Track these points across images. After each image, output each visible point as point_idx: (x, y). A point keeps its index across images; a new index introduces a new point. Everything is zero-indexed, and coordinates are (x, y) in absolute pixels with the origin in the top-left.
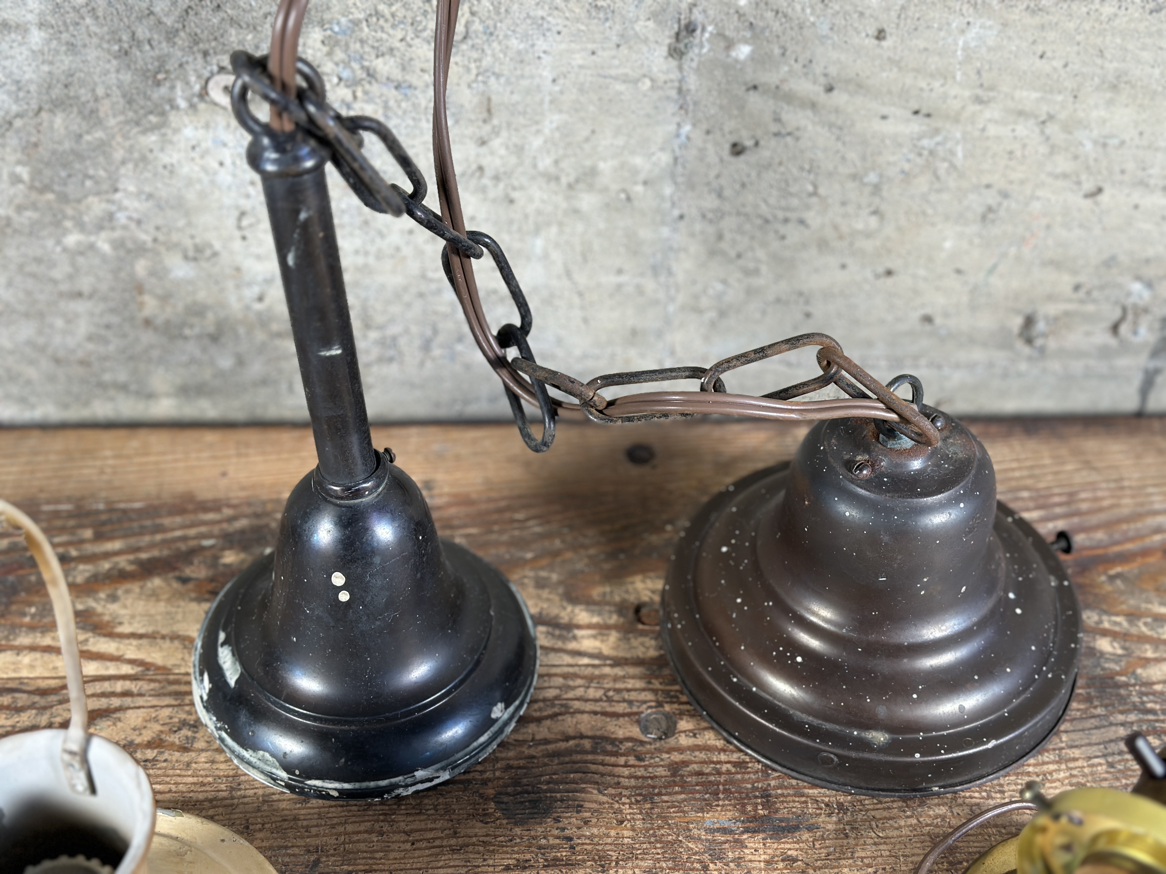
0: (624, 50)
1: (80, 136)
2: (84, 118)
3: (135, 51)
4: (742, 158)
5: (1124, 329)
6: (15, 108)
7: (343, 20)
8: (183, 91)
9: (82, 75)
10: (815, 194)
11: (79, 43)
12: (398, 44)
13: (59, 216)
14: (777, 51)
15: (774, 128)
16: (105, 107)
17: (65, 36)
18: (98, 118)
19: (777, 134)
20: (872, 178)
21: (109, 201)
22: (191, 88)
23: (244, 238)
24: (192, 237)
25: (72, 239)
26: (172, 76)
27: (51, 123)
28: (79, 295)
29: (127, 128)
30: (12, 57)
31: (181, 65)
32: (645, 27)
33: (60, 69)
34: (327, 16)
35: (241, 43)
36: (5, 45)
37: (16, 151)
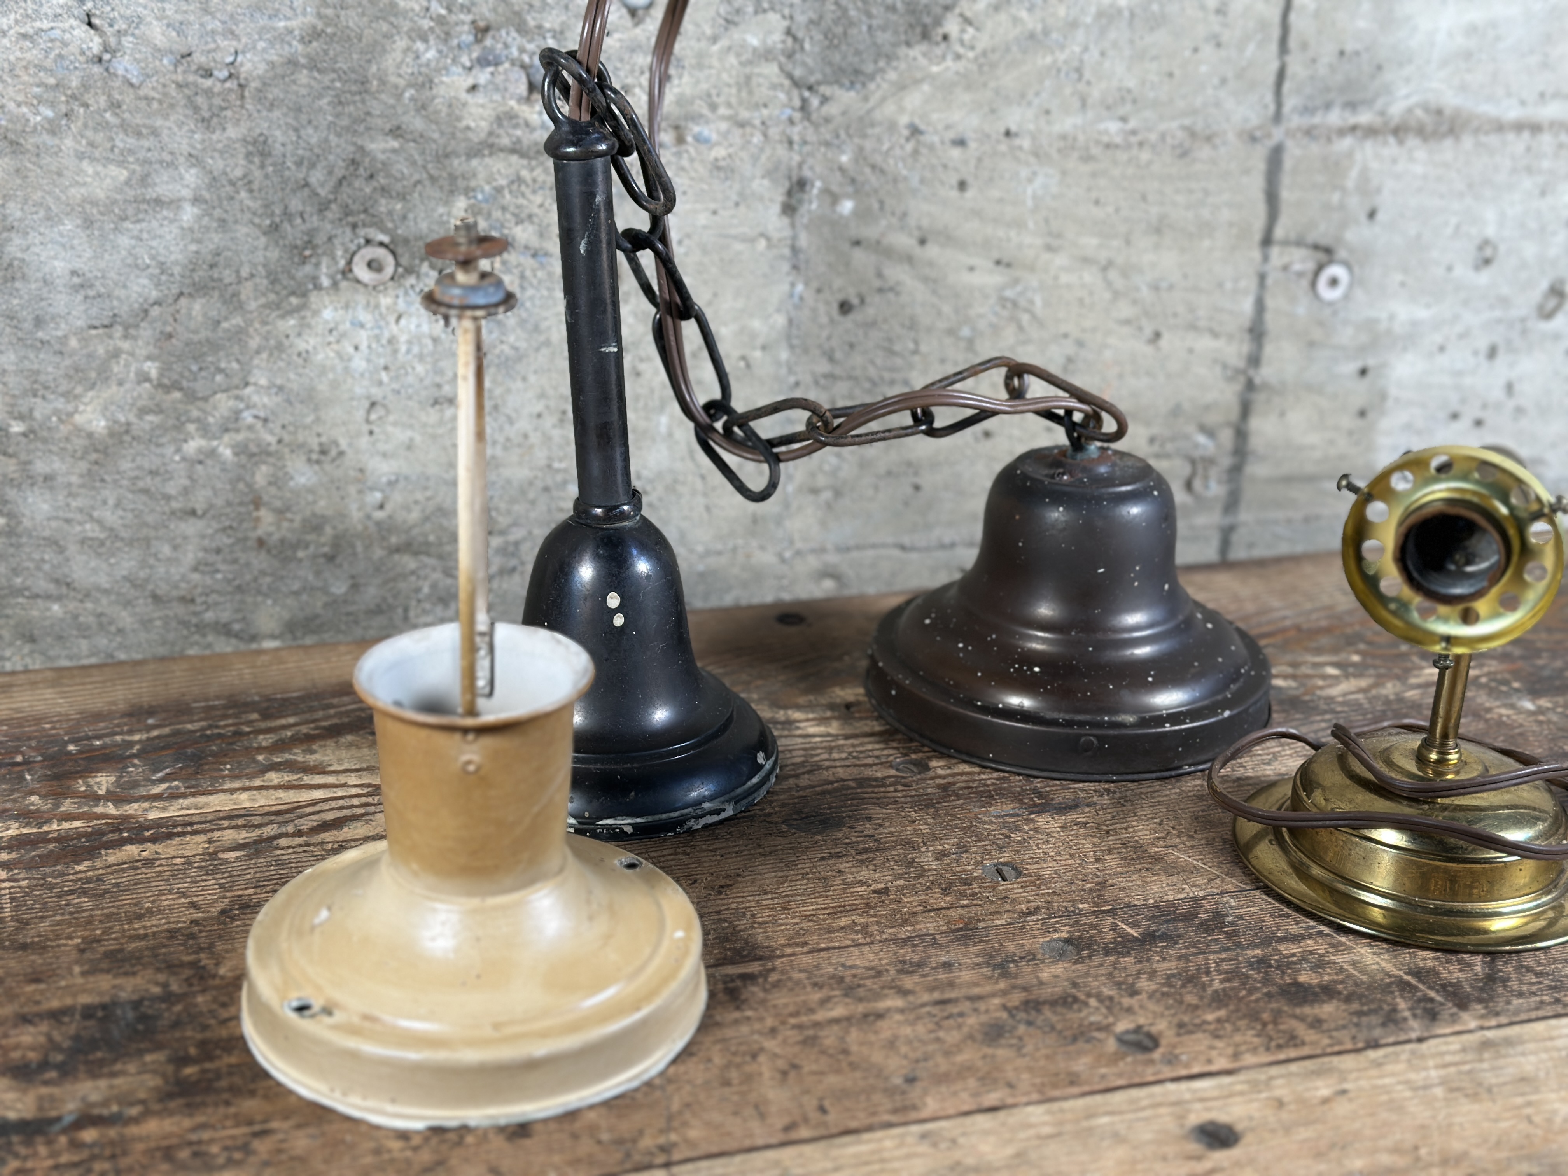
0: (742, 208)
1: (219, 322)
2: (225, 302)
3: (286, 226)
4: (851, 317)
5: (1197, 484)
6: (155, 294)
7: (487, 188)
8: (328, 267)
9: (229, 254)
10: (916, 352)
11: (231, 219)
12: (536, 210)
13: (183, 419)
14: (876, 206)
15: (877, 283)
16: (246, 290)
17: (217, 212)
18: (239, 301)
19: (880, 290)
20: (966, 332)
21: (238, 398)
22: (337, 263)
23: (371, 433)
24: (319, 435)
25: (192, 446)
26: (320, 251)
27: (190, 309)
28: (193, 513)
29: (268, 311)
30: (161, 237)
31: (330, 239)
32: (761, 185)
33: (208, 247)
34: (473, 183)
35: (390, 213)
36: (155, 224)
37: (148, 344)
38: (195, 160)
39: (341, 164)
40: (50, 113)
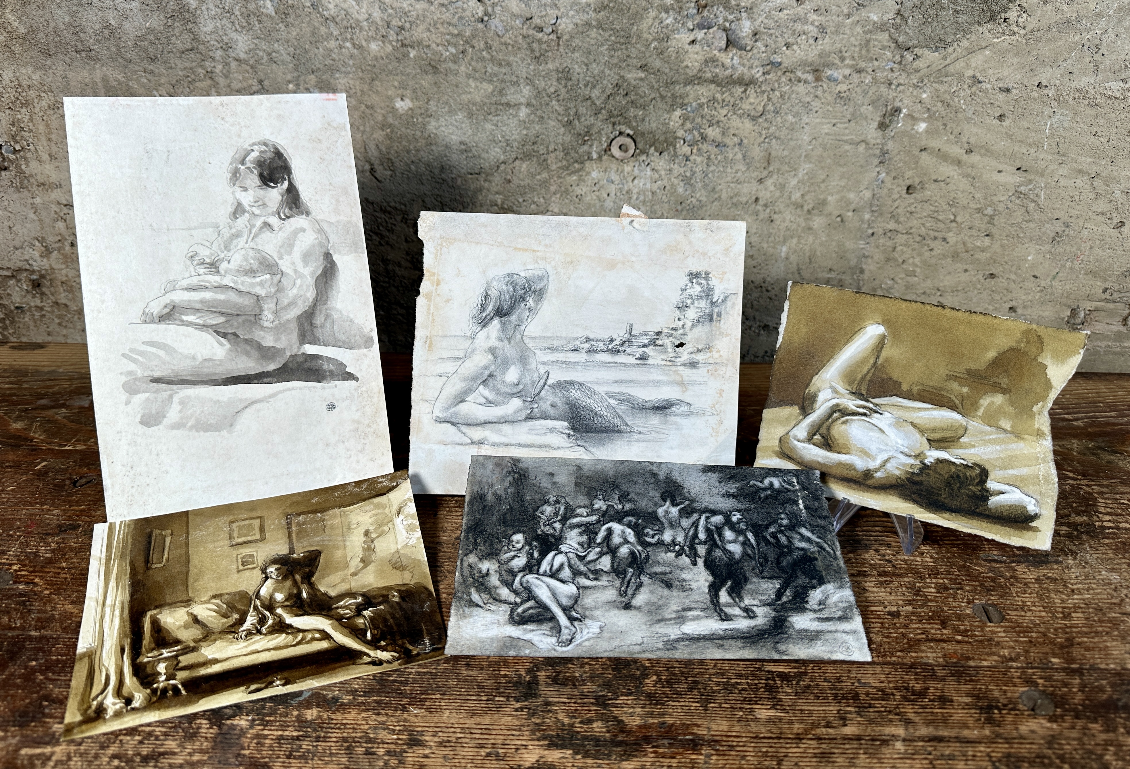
0: (852, 123)
1: (535, 176)
2: (539, 164)
3: (576, 122)
4: (913, 195)
6: (502, 157)
7: (694, 104)
8: (597, 147)
9: (544, 136)
11: (546, 117)
14: (941, 127)
15: (934, 176)
16: (552, 158)
17: (539, 113)
18: (547, 164)
19: (936, 181)
20: (989, 211)
22: (602, 145)
26: (593, 137)
27: (520, 167)
29: (561, 171)
30: (508, 125)
31: (600, 131)
32: (867, 110)
33: (533, 132)
34: (686, 101)
35: (635, 117)
36: (505, 118)
37: (498, 185)
38: (529, 81)
39: (610, 86)
40: (453, 50)
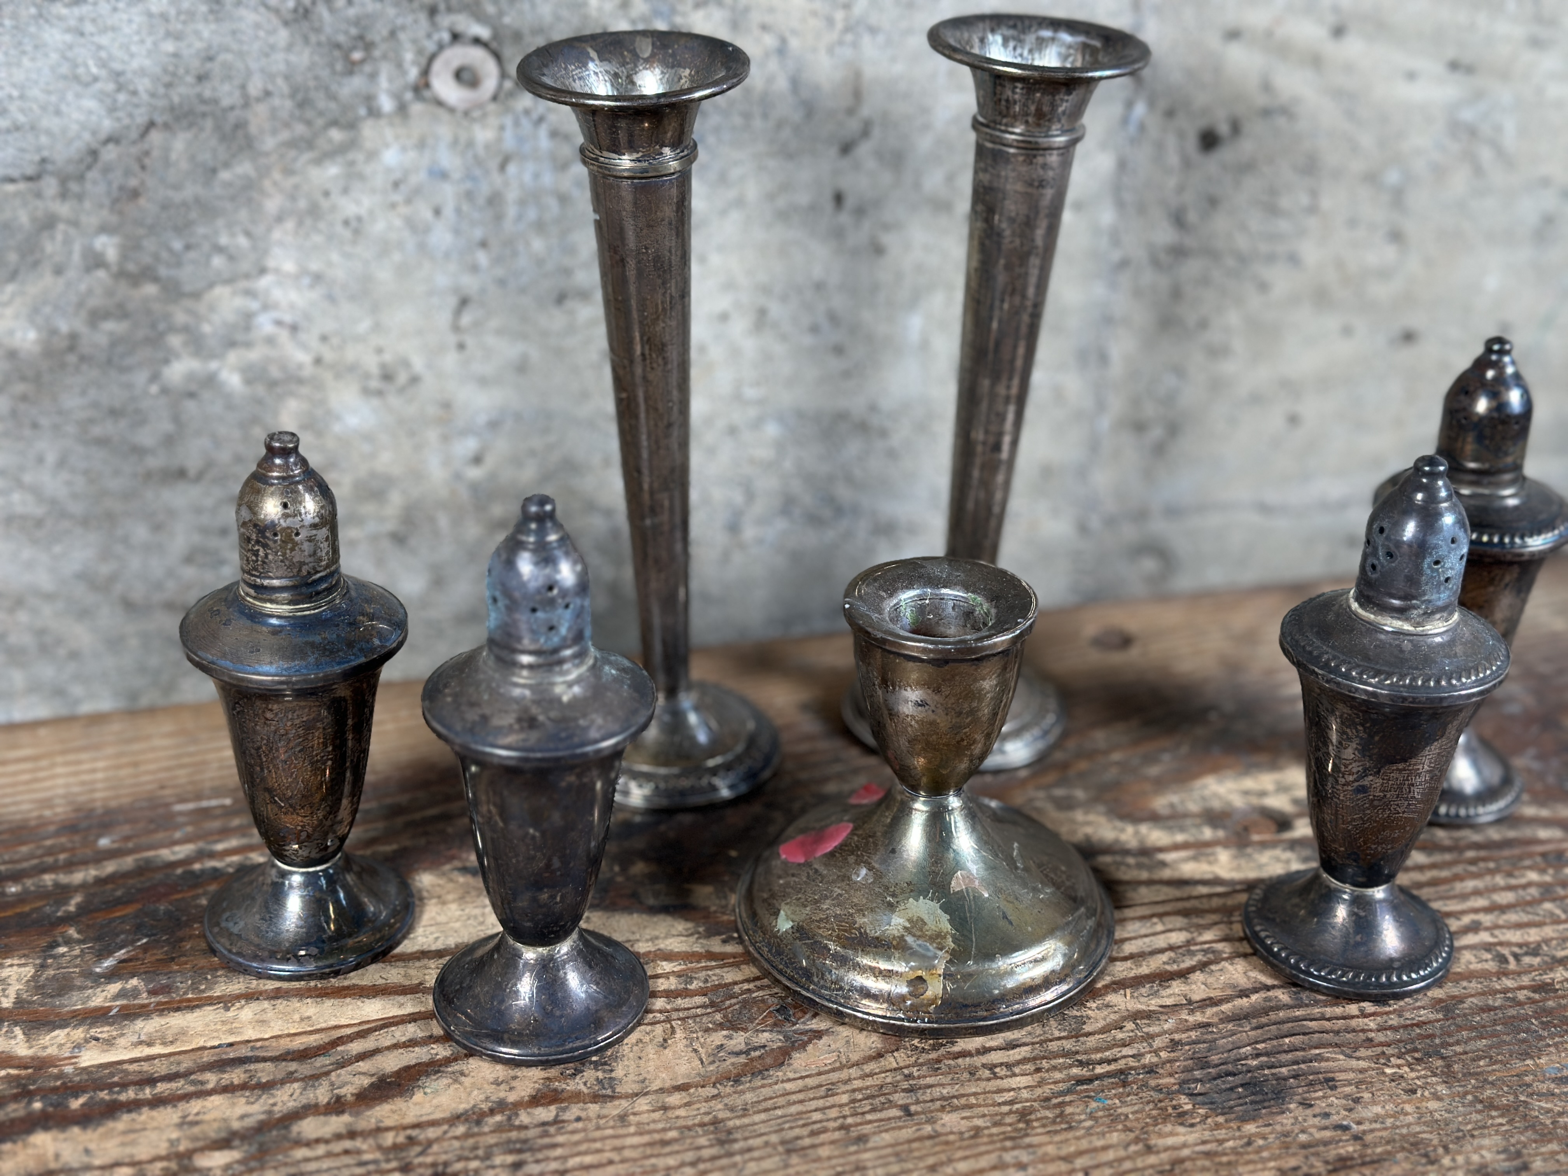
1: (214, 171)
2: (223, 138)
3: (321, 9)
4: (1218, 155)
6: (107, 125)
8: (391, 80)
9: (229, 57)
13: (162, 326)
15: (1262, 102)
16: (259, 117)
18: (246, 136)
19: (1266, 113)
20: (1393, 176)
21: (249, 293)
22: (404, 73)
23: (461, 347)
24: (379, 351)
25: (180, 369)
26: (377, 53)
27: (166, 150)
28: (181, 474)
29: (292, 153)
30: (114, 29)
31: (393, 34)
33: (192, 47)
37: (101, 206)
